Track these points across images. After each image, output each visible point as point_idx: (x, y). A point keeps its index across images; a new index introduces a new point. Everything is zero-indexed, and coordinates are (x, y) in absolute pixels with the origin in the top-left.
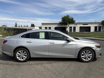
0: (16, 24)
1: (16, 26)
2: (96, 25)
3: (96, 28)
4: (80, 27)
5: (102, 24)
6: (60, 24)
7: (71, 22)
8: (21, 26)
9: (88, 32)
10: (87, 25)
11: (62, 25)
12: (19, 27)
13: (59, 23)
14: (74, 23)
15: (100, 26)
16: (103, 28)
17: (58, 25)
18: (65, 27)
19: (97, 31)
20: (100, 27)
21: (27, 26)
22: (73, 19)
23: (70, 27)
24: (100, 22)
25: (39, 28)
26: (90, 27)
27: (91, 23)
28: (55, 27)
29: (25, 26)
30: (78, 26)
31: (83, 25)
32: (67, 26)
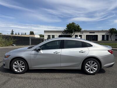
0: (12, 31)
1: (12, 33)
2: (104, 34)
3: (103, 36)
4: (86, 35)
5: (110, 32)
6: (65, 31)
7: (77, 30)
8: (19, 34)
9: (95, 41)
10: (94, 33)
11: (67, 33)
12: (16, 34)
13: (63, 31)
14: (80, 31)
15: (108, 34)
16: (111, 37)
17: (63, 33)
18: (70, 35)
19: (105, 40)
20: (107, 36)
21: (25, 34)
22: (79, 26)
23: (75, 35)
24: (108, 30)
25: (39, 36)
26: (97, 36)
27: (98, 32)
28: (59, 35)
29: (23, 34)
30: (84, 34)
31: (90, 33)
32: (73, 34)
